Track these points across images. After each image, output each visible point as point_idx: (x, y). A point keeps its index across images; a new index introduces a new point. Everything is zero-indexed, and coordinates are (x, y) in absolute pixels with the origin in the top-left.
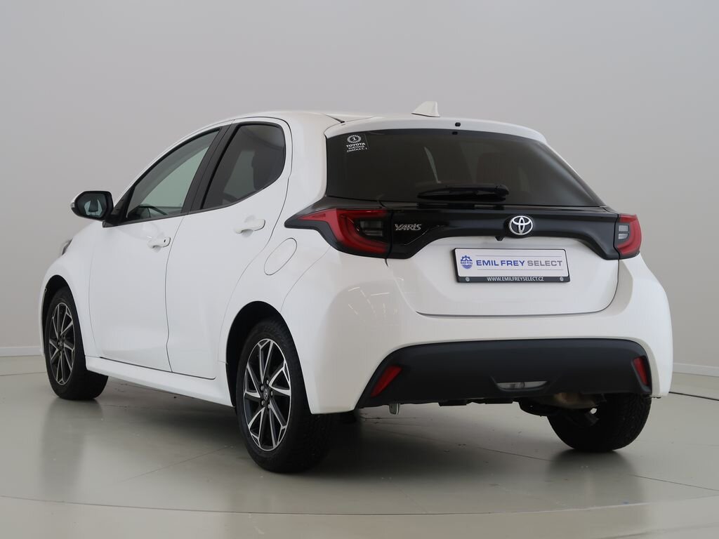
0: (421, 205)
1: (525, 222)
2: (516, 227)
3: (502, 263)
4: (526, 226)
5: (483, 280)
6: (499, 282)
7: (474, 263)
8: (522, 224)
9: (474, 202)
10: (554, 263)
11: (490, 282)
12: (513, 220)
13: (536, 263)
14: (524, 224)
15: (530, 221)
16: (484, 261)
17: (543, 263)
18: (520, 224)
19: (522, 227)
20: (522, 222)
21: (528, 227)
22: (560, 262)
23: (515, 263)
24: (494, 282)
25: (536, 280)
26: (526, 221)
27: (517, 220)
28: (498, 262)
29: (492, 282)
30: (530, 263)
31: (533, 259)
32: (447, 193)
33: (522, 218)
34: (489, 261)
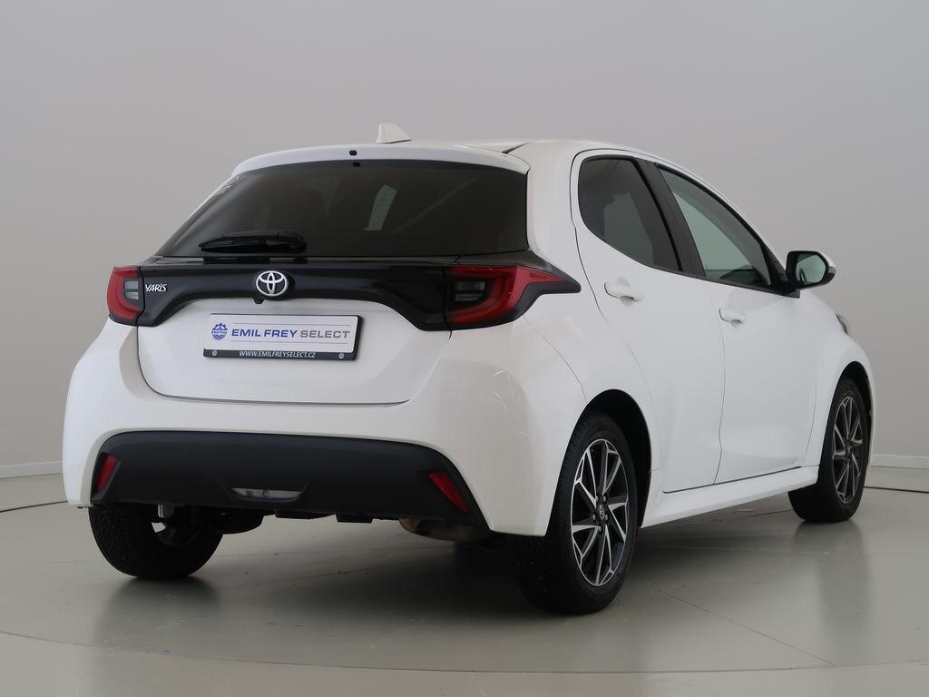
0: (208, 260)
1: (276, 279)
2: (263, 286)
3: (266, 333)
4: (276, 284)
5: (234, 355)
6: (254, 357)
7: (230, 332)
8: (271, 282)
9: (271, 255)
10: (337, 334)
11: (242, 357)
12: (260, 277)
13: (312, 334)
14: (274, 282)
15: (283, 277)
16: (242, 330)
17: (323, 334)
18: (268, 282)
19: (271, 285)
20: (271, 279)
21: (279, 286)
22: (346, 332)
23: (284, 334)
24: (248, 357)
25: (305, 357)
26: (277, 277)
27: (265, 277)
28: (261, 332)
29: (245, 357)
30: (304, 334)
31: (309, 329)
32: (228, 243)
33: (271, 273)
34: (249, 331)
